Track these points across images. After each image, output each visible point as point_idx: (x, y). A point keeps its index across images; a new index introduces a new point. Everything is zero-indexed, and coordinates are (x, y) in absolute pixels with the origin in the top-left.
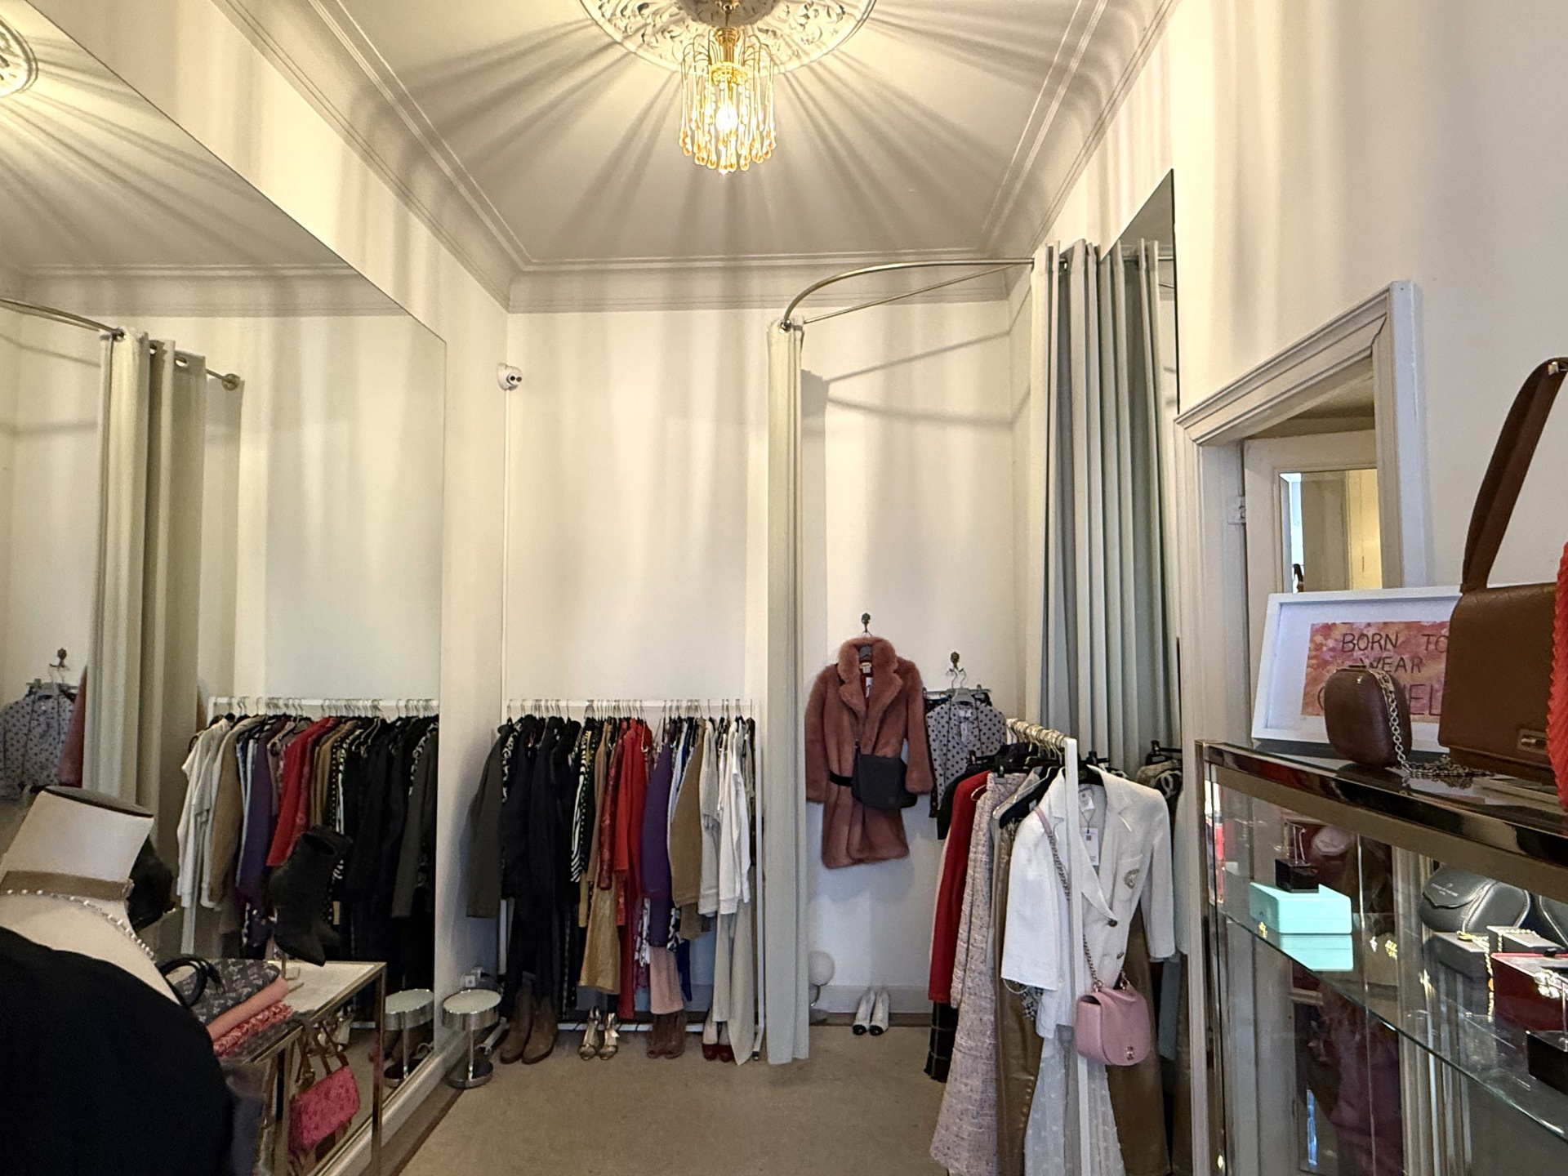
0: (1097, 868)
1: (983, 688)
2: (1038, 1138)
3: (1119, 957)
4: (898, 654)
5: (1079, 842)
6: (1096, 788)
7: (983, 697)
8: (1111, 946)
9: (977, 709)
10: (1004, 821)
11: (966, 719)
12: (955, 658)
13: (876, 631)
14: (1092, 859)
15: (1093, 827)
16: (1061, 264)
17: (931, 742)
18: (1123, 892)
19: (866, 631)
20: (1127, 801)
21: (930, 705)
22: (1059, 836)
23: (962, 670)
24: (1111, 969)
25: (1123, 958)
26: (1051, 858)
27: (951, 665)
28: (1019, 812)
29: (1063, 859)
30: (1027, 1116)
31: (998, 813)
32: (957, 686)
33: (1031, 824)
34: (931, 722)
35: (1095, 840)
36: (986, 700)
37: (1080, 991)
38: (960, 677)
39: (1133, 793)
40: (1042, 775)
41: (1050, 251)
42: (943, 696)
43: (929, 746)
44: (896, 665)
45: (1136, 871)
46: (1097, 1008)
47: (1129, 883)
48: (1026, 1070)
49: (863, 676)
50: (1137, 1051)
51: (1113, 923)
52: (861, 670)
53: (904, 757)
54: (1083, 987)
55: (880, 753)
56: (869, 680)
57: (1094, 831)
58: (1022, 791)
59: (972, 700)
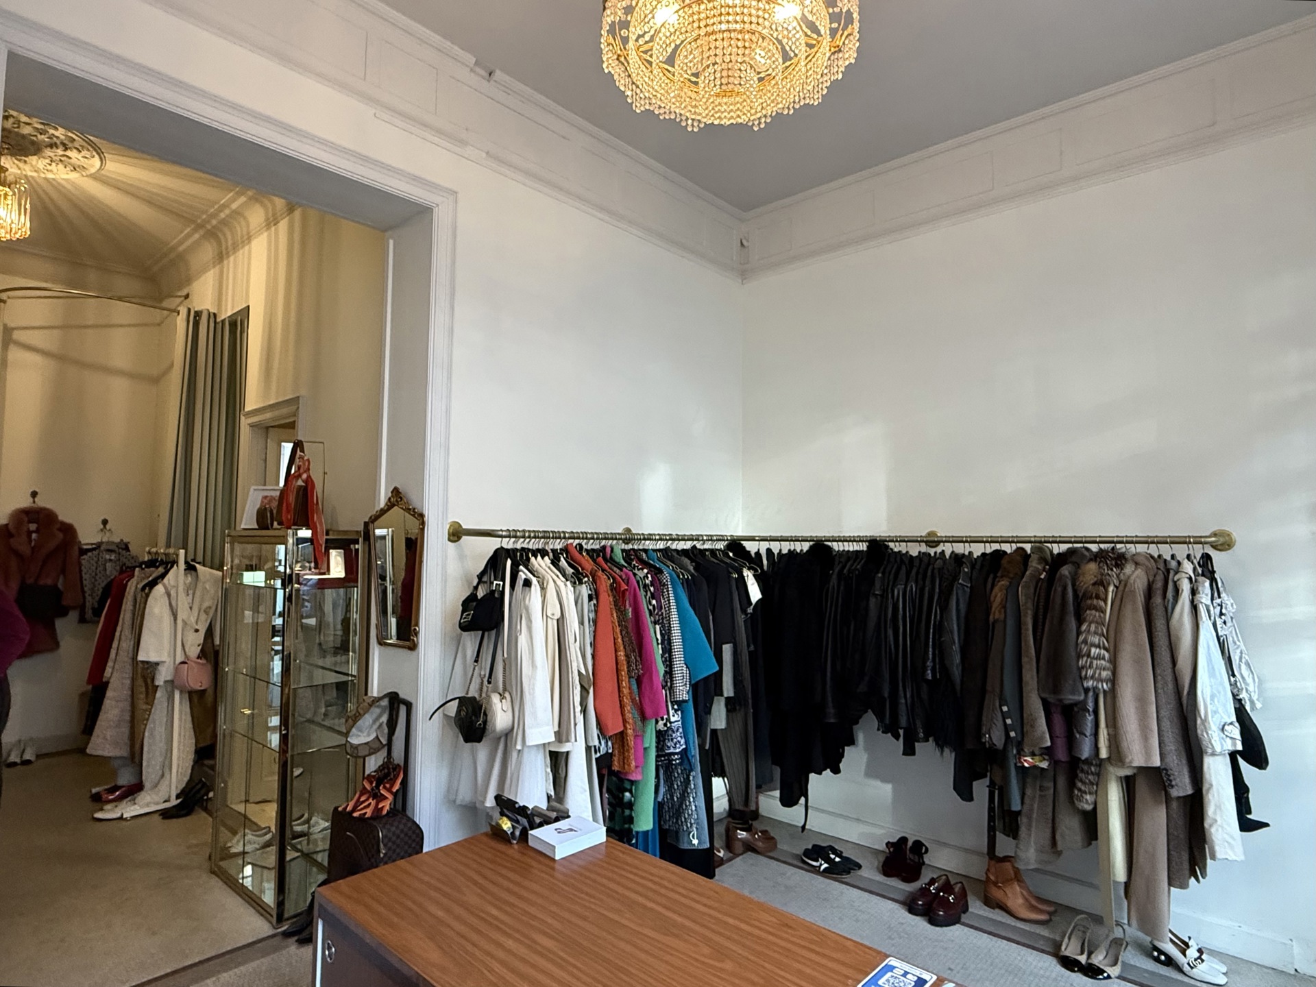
0: (191, 608)
1: (125, 541)
2: (151, 734)
3: (199, 645)
4: (61, 518)
5: (182, 595)
6: (193, 572)
7: (124, 547)
8: (194, 643)
9: (119, 554)
10: (143, 589)
11: (110, 560)
12: (105, 522)
13: (41, 502)
14: (189, 604)
15: (191, 589)
16: (195, 317)
17: (83, 575)
18: (203, 617)
19: (34, 502)
20: (208, 577)
21: (83, 552)
22: (173, 593)
23: (110, 530)
24: (194, 651)
25: (200, 647)
26: (168, 604)
27: (102, 526)
28: (152, 584)
29: (174, 603)
30: (146, 725)
31: (140, 586)
32: (105, 539)
33: (159, 589)
34: (83, 562)
35: (191, 596)
36: (126, 548)
37: (179, 659)
38: (108, 534)
39: (210, 573)
40: (165, 568)
41: (189, 310)
42: (94, 546)
43: (81, 577)
44: (58, 526)
45: (210, 607)
46: (186, 665)
47: (206, 612)
48: (147, 703)
49: (30, 533)
50: (204, 682)
51: (197, 631)
52: (28, 529)
53: (60, 586)
54: (180, 658)
55: (41, 582)
56: (34, 536)
57: (191, 592)
58: (154, 576)
59: (117, 549)
